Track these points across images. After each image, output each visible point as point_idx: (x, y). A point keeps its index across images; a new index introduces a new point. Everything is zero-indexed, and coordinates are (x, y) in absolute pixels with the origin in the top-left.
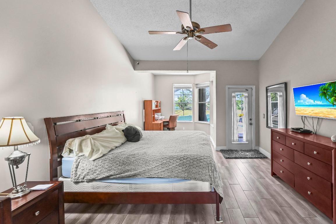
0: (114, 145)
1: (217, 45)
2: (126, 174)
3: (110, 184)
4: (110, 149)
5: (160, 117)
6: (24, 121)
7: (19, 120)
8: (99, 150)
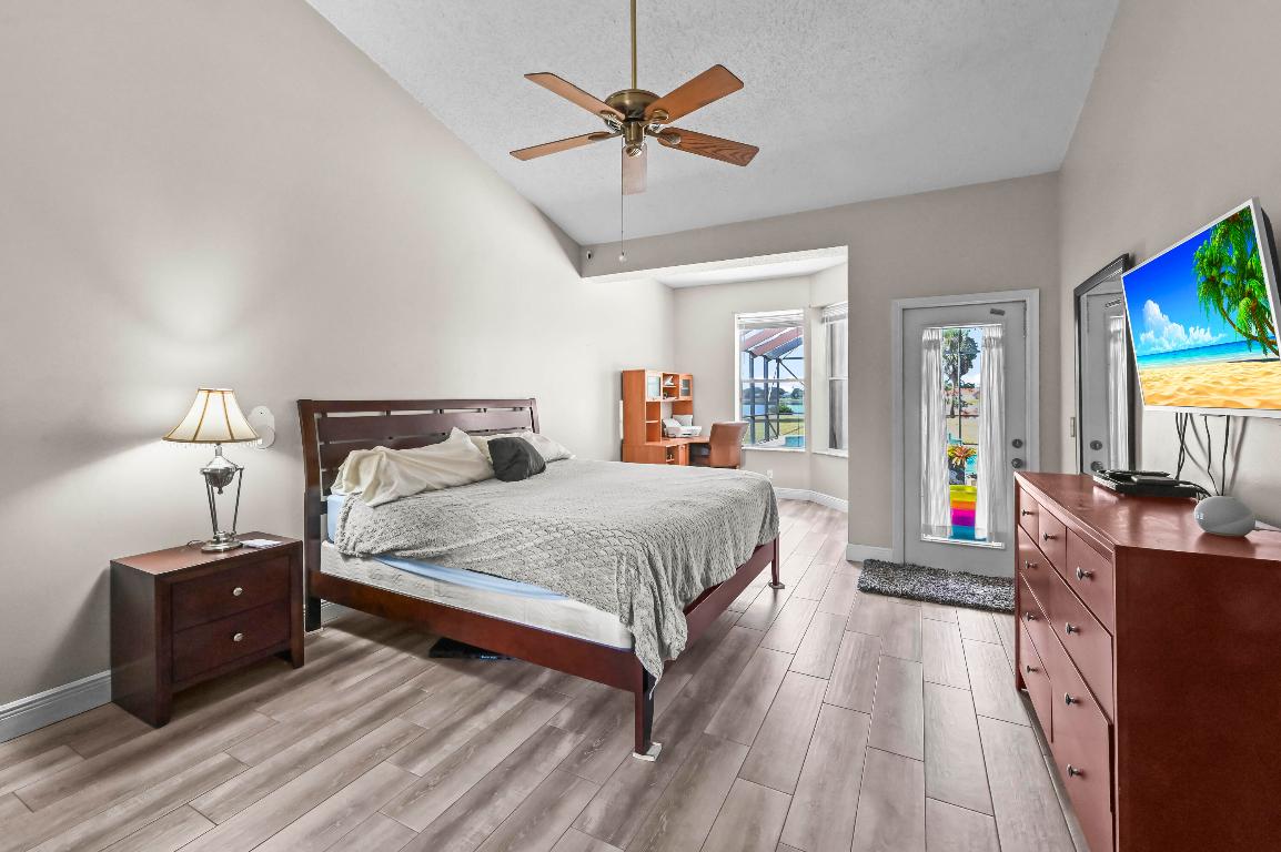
0: (438, 480)
1: (755, 150)
2: (426, 550)
3: (402, 572)
4: (422, 488)
5: (685, 429)
6: (230, 398)
7: (220, 395)
8: (391, 484)
